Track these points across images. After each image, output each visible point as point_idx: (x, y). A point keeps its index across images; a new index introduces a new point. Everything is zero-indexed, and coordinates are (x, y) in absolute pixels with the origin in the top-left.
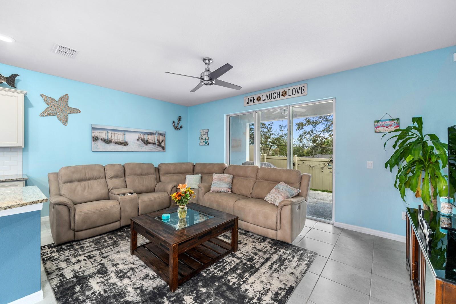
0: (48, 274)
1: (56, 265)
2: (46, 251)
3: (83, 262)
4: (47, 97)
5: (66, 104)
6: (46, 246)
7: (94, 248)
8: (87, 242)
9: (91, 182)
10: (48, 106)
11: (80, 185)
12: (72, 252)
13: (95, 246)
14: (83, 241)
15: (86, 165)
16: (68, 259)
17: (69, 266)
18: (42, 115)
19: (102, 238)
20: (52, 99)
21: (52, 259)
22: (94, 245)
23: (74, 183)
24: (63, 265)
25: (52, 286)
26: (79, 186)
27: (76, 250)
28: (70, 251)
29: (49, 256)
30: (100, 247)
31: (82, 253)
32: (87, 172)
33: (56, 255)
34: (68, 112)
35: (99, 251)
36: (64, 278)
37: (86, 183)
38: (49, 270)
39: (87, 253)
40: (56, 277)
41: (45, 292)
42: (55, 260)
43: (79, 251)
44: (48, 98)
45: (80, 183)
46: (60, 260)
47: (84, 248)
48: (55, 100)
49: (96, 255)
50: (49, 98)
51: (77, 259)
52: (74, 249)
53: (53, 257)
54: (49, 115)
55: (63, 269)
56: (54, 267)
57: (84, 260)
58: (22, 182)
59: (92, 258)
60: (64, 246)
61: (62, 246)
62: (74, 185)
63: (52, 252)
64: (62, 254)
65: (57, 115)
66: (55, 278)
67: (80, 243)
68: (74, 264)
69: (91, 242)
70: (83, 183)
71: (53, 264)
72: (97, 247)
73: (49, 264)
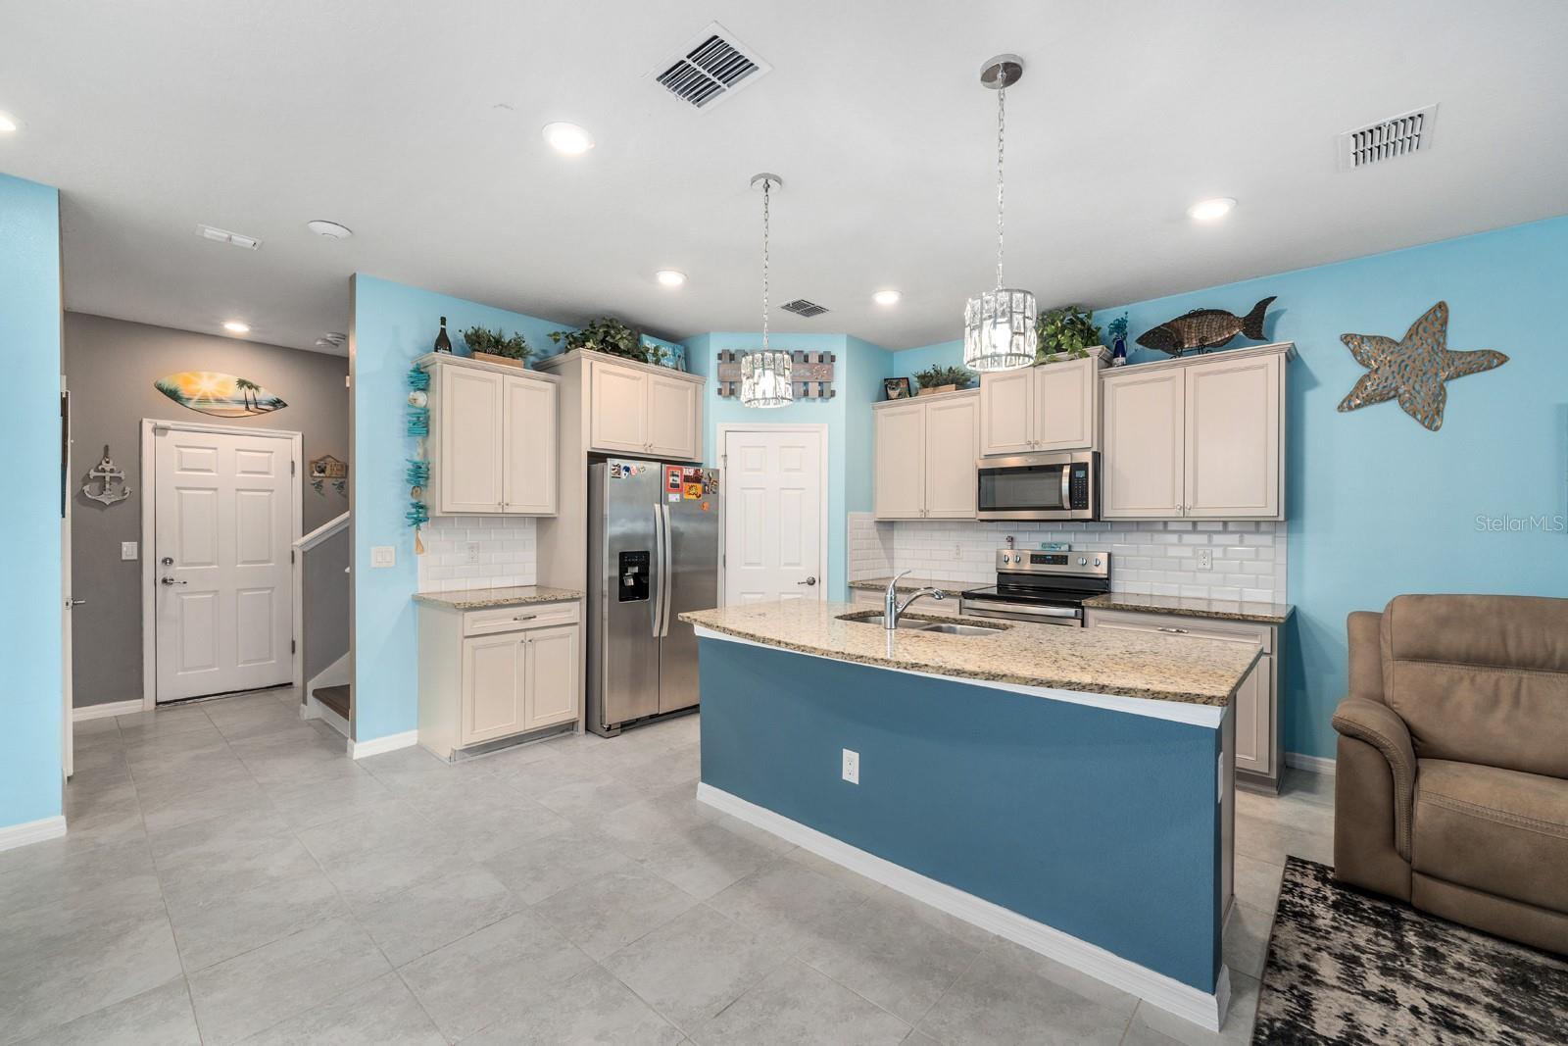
0: (1269, 962)
1: (1305, 949)
2: (1305, 881)
3: (1404, 1019)
4: (1362, 337)
5: (1439, 343)
6: (1310, 866)
7: (1488, 992)
8: (1466, 946)
9: (1529, 679)
10: (1366, 371)
11: (1473, 680)
12: (1383, 942)
13: (1499, 990)
14: (1451, 931)
15: (1514, 598)
16: (1356, 961)
17: (1346, 987)
18: (1347, 405)
19: (1557, 977)
20: (1381, 340)
21: (1306, 922)
22: (1495, 980)
23: (1446, 667)
24: (1328, 968)
25: (1260, 1015)
26: (1466, 683)
27: (1403, 948)
28: (1377, 934)
29: (1302, 906)
30: (1524, 1010)
31: (1421, 975)
32: (1511, 627)
33: (1325, 917)
34: (1443, 375)
35: (1507, 1028)
36: (1307, 1018)
37: (1507, 678)
38: (1278, 951)
39: (1442, 991)
40: (1284, 993)
41: (1232, 1013)
42: (1314, 931)
43: (1415, 960)
44: (1365, 339)
45: (1472, 674)
46: (1328, 943)
47: (1437, 960)
48: (1392, 342)
49: (1482, 1032)
50: (1371, 338)
51: (1391, 986)
52: (1398, 937)
53: (1313, 916)
54: (1369, 401)
55: (1319, 983)
56: (1297, 951)
57: (1414, 1010)
58: (1268, 628)
59: (1456, 1033)
60: (1367, 905)
61: (1360, 899)
62: (1443, 675)
63: (1316, 897)
64: (1344, 927)
65: (1400, 396)
66: (1280, 995)
67: (1436, 930)
68: (1367, 998)
69: (1487, 955)
70: (1486, 677)
71: (1300, 940)
72: (1504, 1001)
73: (1289, 931)
